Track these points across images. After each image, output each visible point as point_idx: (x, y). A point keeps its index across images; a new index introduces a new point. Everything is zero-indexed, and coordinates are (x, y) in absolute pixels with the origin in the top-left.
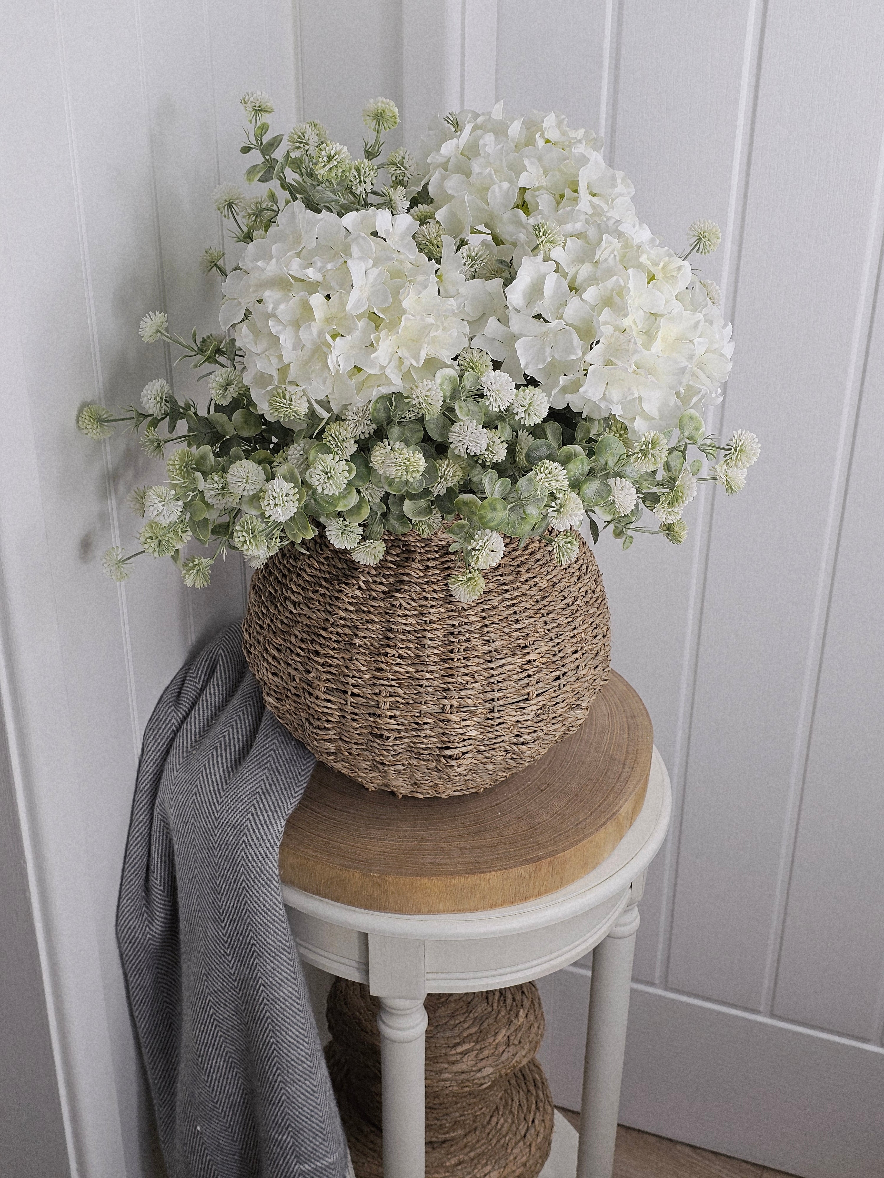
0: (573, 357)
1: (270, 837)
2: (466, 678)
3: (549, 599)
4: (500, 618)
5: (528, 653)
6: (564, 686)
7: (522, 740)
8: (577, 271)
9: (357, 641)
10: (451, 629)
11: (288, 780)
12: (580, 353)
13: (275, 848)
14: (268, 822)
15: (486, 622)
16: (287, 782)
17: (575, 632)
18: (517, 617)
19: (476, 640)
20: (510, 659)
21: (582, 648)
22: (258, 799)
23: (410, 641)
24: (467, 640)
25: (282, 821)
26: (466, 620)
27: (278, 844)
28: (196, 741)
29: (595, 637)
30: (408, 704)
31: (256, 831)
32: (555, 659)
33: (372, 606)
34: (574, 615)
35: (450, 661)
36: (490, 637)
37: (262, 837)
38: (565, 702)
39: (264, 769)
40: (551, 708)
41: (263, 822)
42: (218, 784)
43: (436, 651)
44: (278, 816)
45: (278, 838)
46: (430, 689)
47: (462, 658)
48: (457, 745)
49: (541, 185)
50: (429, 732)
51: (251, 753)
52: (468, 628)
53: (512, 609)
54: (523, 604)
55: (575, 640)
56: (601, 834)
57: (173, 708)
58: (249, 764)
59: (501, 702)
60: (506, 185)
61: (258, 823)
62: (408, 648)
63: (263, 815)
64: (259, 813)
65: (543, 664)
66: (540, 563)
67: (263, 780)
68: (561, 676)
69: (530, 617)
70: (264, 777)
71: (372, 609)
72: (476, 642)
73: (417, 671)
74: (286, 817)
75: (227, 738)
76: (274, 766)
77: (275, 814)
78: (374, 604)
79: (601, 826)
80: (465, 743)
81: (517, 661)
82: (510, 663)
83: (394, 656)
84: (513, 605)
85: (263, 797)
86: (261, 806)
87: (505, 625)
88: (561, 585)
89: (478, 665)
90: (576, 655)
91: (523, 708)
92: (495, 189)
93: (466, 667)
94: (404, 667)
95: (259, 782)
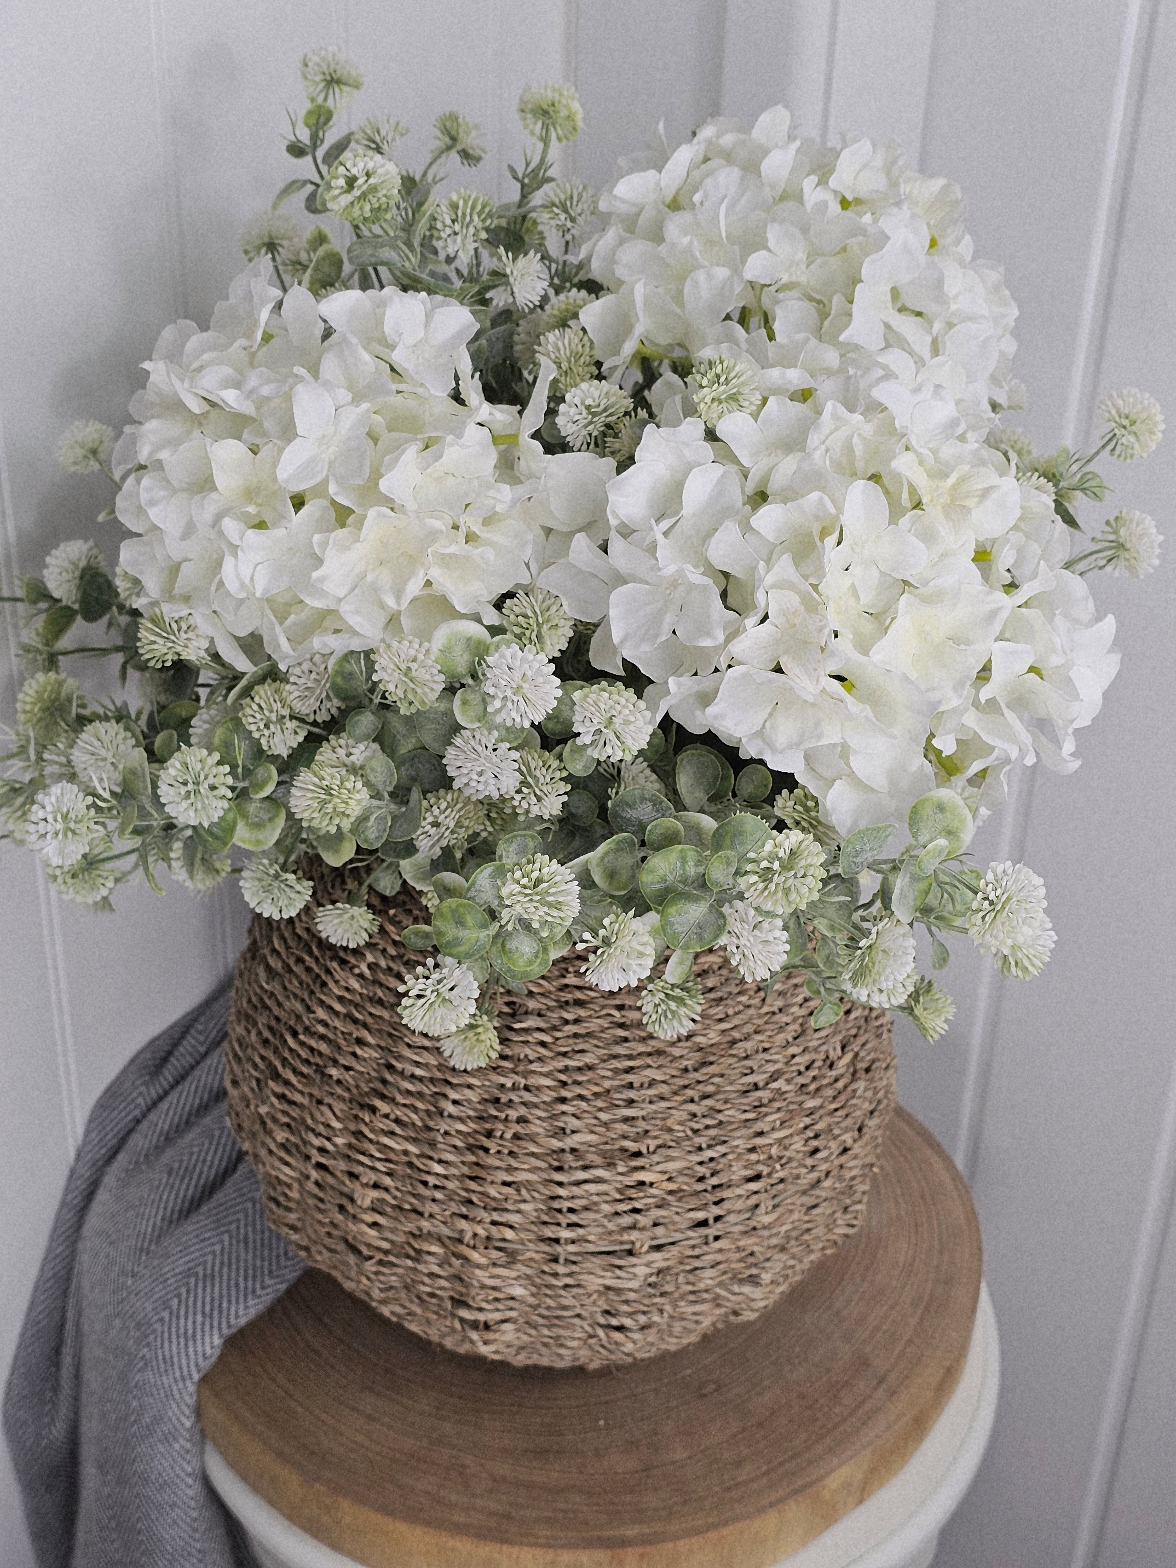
0: (707, 643)
1: (184, 1361)
2: (506, 1190)
3: (712, 1069)
4: (597, 1089)
5: (643, 1168)
6: (717, 1239)
7: (614, 1322)
8: (771, 470)
9: (334, 1072)
10: (497, 1093)
11: (258, 1261)
12: (721, 638)
13: (188, 1383)
14: (190, 1332)
15: (565, 1093)
16: (254, 1265)
17: (759, 1141)
18: (632, 1094)
19: (538, 1122)
20: (600, 1173)
21: (769, 1175)
22: (192, 1284)
23: (420, 1095)
24: (521, 1120)
25: (216, 1337)
26: (523, 1082)
27: (196, 1377)
28: (156, 1146)
29: (814, 1153)
30: (401, 1209)
31: (166, 1345)
32: (701, 1186)
33: (371, 1014)
34: (763, 1109)
35: (481, 1153)
36: (565, 1123)
37: (171, 1357)
38: (717, 1268)
39: (223, 1233)
40: (682, 1276)
41: (182, 1331)
42: (143, 1241)
43: (461, 1127)
44: (211, 1327)
45: (197, 1365)
46: (439, 1195)
47: (506, 1151)
48: (484, 1305)
49: (794, 280)
50: (436, 1269)
51: (215, 1197)
52: (528, 1097)
53: (625, 1076)
54: (648, 1072)
55: (753, 1157)
57: (147, 1078)
58: (200, 1219)
59: (571, 1248)
61: (174, 1330)
62: (415, 1110)
63: (186, 1319)
64: (182, 1312)
65: (671, 1192)
67: (214, 1252)
68: (711, 1221)
69: (662, 1099)
70: (218, 1248)
71: (369, 1020)
72: (537, 1128)
73: (422, 1155)
74: (225, 1331)
75: (195, 1157)
76: (242, 1231)
77: (208, 1321)
78: (373, 1011)
79: (771, 1505)
80: (501, 1305)
81: (615, 1178)
82: (599, 1181)
83: (387, 1116)
84: (629, 1070)
85: (200, 1285)
86: (191, 1300)
87: (602, 1105)
88: (749, 1045)
89: (534, 1170)
90: (753, 1186)
91: (620, 1267)
92: (701, 276)
93: (510, 1169)
94: (401, 1140)
95: (204, 1255)
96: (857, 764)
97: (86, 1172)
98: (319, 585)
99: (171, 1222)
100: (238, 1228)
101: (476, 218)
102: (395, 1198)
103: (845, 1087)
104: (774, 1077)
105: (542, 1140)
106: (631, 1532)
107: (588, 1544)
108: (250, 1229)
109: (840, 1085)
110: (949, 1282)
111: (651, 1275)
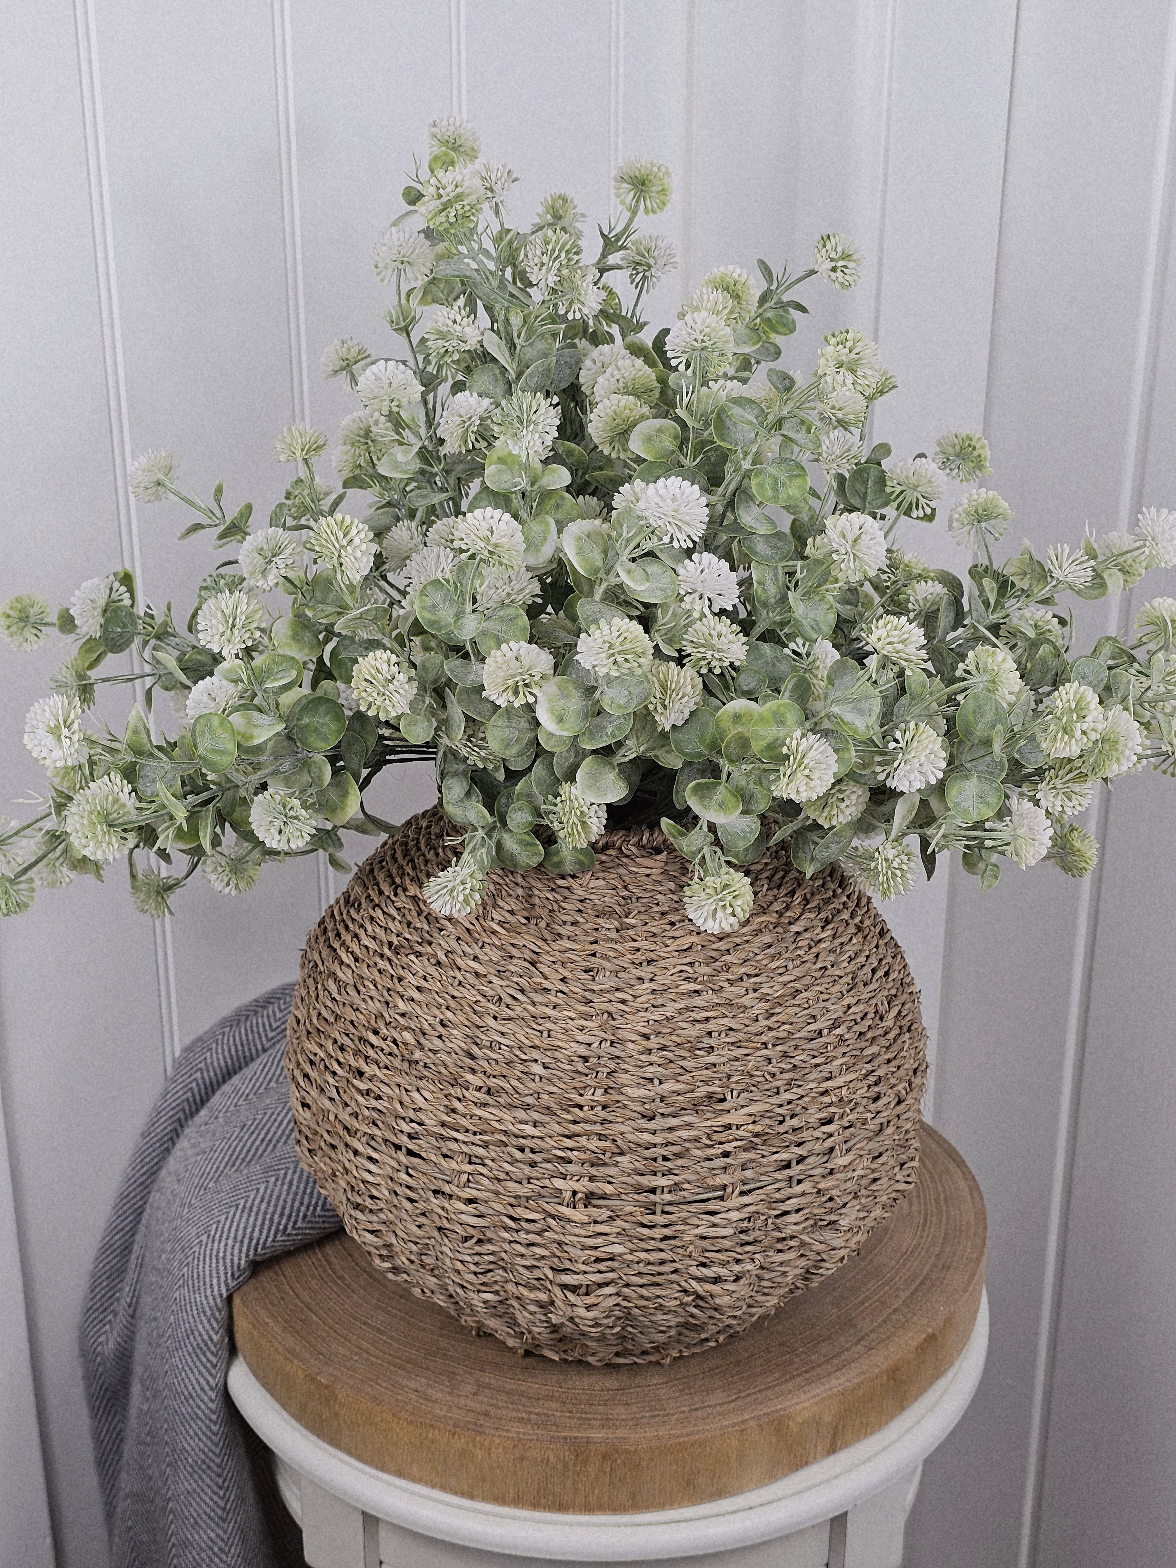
2: (602, 1143)
3: (781, 1017)
4: (678, 1040)
5: (727, 1112)
6: (799, 1182)
7: (710, 1273)
9: (421, 1057)
10: (585, 1051)
15: (651, 1045)
17: (828, 1084)
18: (712, 1042)
19: (625, 1074)
20: (688, 1119)
21: (842, 1117)
23: (509, 1065)
24: (609, 1073)
26: (609, 1039)
29: (876, 1099)
30: (498, 1180)
32: (782, 1129)
33: (453, 997)
34: (830, 1054)
35: (576, 1110)
36: (651, 1072)
38: (801, 1213)
40: (770, 1221)
43: (552, 1088)
46: (537, 1158)
47: (599, 1106)
48: (585, 1268)
52: (615, 1052)
53: (703, 1026)
54: (726, 1021)
55: (826, 1099)
59: (670, 1197)
65: (757, 1135)
66: (771, 951)
68: (794, 1163)
69: (738, 1046)
71: (452, 1002)
72: (624, 1079)
73: (515, 1121)
78: (457, 993)
80: (602, 1266)
81: (703, 1124)
82: (689, 1127)
84: (708, 1020)
87: (686, 1054)
88: (811, 996)
89: (626, 1121)
90: (828, 1129)
91: (714, 1213)
94: (494, 1110)
102: (490, 1169)
104: (836, 1024)
105: (630, 1091)
109: (891, 1036)
111: (743, 1220)
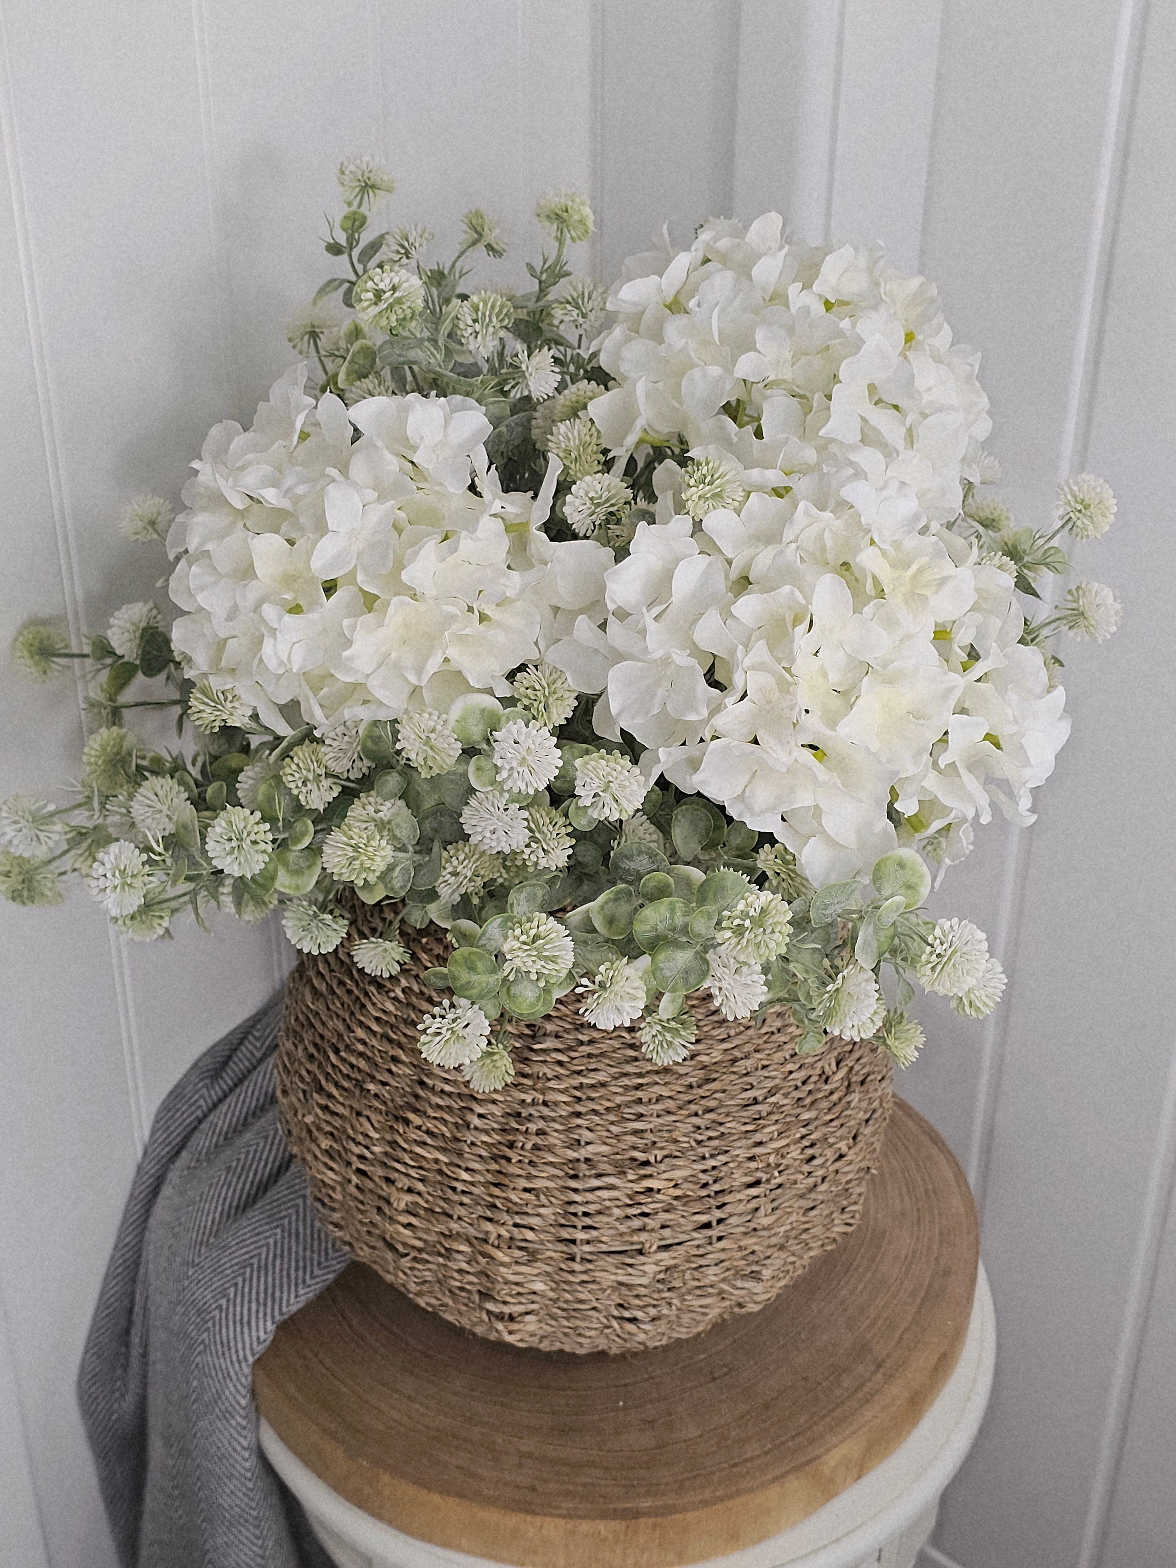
0: (693, 717)
1: (240, 1346)
2: (526, 1196)
3: (713, 1086)
4: (608, 1104)
5: (651, 1176)
6: (720, 1239)
7: (627, 1314)
8: (753, 558)
9: (371, 1087)
10: (518, 1108)
11: (308, 1253)
12: (705, 712)
13: (244, 1365)
14: (246, 1318)
15: (579, 1108)
16: (304, 1256)
17: (758, 1151)
18: (641, 1109)
19: (556, 1134)
20: (612, 1180)
21: (768, 1181)
22: (248, 1275)
23: (449, 1109)
25: (269, 1323)
26: (541, 1098)
27: (251, 1360)
28: (216, 1145)
29: (810, 1160)
30: (432, 1211)
31: (224, 1330)
32: (704, 1192)
33: (404, 1034)
34: (761, 1122)
35: (503, 1162)
36: (580, 1135)
37: (228, 1343)
39: (277, 1227)
40: (688, 1272)
41: (238, 1318)
42: (204, 1233)
43: (485, 1138)
44: (265, 1314)
45: (252, 1349)
46: (466, 1200)
47: (527, 1161)
48: (508, 1299)
49: (780, 377)
50: (465, 1266)
51: (269, 1195)
52: (546, 1111)
53: (633, 1093)
54: (659, 1088)
55: (753, 1165)
56: (773, 1492)
57: (208, 1081)
58: (255, 1214)
59: (587, 1248)
60: (715, 371)
61: (231, 1316)
62: (445, 1122)
63: (242, 1307)
64: (238, 1300)
65: (677, 1198)
67: (267, 1244)
68: (715, 1224)
69: (669, 1112)
70: (271, 1241)
71: (404, 1040)
72: (554, 1139)
73: (451, 1164)
74: (278, 1318)
75: (251, 1157)
76: (294, 1225)
77: (261, 1309)
79: (775, 1479)
80: (523, 1299)
81: (626, 1185)
82: (612, 1187)
83: (419, 1128)
84: (638, 1087)
85: (255, 1275)
86: (246, 1290)
87: (614, 1119)
88: (748, 1064)
89: (552, 1177)
90: (754, 1191)
91: (631, 1265)
92: (696, 373)
93: (529, 1177)
94: (432, 1150)
95: (260, 1247)
96: (829, 824)
97: (152, 1169)
98: (348, 663)
99: (228, 1216)
100: (290, 1223)
101: (494, 319)
102: (427, 1202)
103: (840, 1099)
104: (772, 1093)
105: (559, 1151)
106: (645, 1504)
107: (604, 1515)
108: (300, 1224)
109: (835, 1097)
110: (947, 1273)
111: (661, 1272)
